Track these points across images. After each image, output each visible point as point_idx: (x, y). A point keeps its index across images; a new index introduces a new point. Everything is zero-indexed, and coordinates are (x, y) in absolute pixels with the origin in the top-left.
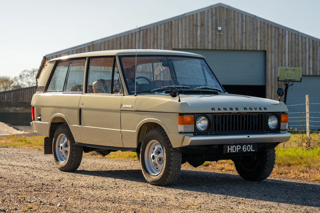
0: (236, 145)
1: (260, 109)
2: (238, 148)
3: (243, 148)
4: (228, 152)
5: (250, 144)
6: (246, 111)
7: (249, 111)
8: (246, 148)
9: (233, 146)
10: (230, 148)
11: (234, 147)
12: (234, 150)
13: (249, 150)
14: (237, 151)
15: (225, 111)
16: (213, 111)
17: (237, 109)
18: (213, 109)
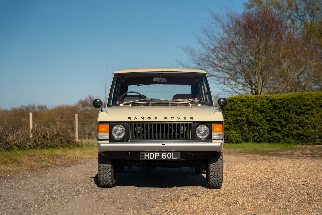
0: (154, 152)
1: (185, 118)
2: (156, 155)
3: (163, 156)
4: (145, 158)
5: (171, 152)
7: (170, 120)
8: (166, 155)
9: (150, 153)
10: (147, 154)
12: (152, 157)
13: (169, 157)
14: (155, 158)
17: (155, 118)
18: (129, 118)
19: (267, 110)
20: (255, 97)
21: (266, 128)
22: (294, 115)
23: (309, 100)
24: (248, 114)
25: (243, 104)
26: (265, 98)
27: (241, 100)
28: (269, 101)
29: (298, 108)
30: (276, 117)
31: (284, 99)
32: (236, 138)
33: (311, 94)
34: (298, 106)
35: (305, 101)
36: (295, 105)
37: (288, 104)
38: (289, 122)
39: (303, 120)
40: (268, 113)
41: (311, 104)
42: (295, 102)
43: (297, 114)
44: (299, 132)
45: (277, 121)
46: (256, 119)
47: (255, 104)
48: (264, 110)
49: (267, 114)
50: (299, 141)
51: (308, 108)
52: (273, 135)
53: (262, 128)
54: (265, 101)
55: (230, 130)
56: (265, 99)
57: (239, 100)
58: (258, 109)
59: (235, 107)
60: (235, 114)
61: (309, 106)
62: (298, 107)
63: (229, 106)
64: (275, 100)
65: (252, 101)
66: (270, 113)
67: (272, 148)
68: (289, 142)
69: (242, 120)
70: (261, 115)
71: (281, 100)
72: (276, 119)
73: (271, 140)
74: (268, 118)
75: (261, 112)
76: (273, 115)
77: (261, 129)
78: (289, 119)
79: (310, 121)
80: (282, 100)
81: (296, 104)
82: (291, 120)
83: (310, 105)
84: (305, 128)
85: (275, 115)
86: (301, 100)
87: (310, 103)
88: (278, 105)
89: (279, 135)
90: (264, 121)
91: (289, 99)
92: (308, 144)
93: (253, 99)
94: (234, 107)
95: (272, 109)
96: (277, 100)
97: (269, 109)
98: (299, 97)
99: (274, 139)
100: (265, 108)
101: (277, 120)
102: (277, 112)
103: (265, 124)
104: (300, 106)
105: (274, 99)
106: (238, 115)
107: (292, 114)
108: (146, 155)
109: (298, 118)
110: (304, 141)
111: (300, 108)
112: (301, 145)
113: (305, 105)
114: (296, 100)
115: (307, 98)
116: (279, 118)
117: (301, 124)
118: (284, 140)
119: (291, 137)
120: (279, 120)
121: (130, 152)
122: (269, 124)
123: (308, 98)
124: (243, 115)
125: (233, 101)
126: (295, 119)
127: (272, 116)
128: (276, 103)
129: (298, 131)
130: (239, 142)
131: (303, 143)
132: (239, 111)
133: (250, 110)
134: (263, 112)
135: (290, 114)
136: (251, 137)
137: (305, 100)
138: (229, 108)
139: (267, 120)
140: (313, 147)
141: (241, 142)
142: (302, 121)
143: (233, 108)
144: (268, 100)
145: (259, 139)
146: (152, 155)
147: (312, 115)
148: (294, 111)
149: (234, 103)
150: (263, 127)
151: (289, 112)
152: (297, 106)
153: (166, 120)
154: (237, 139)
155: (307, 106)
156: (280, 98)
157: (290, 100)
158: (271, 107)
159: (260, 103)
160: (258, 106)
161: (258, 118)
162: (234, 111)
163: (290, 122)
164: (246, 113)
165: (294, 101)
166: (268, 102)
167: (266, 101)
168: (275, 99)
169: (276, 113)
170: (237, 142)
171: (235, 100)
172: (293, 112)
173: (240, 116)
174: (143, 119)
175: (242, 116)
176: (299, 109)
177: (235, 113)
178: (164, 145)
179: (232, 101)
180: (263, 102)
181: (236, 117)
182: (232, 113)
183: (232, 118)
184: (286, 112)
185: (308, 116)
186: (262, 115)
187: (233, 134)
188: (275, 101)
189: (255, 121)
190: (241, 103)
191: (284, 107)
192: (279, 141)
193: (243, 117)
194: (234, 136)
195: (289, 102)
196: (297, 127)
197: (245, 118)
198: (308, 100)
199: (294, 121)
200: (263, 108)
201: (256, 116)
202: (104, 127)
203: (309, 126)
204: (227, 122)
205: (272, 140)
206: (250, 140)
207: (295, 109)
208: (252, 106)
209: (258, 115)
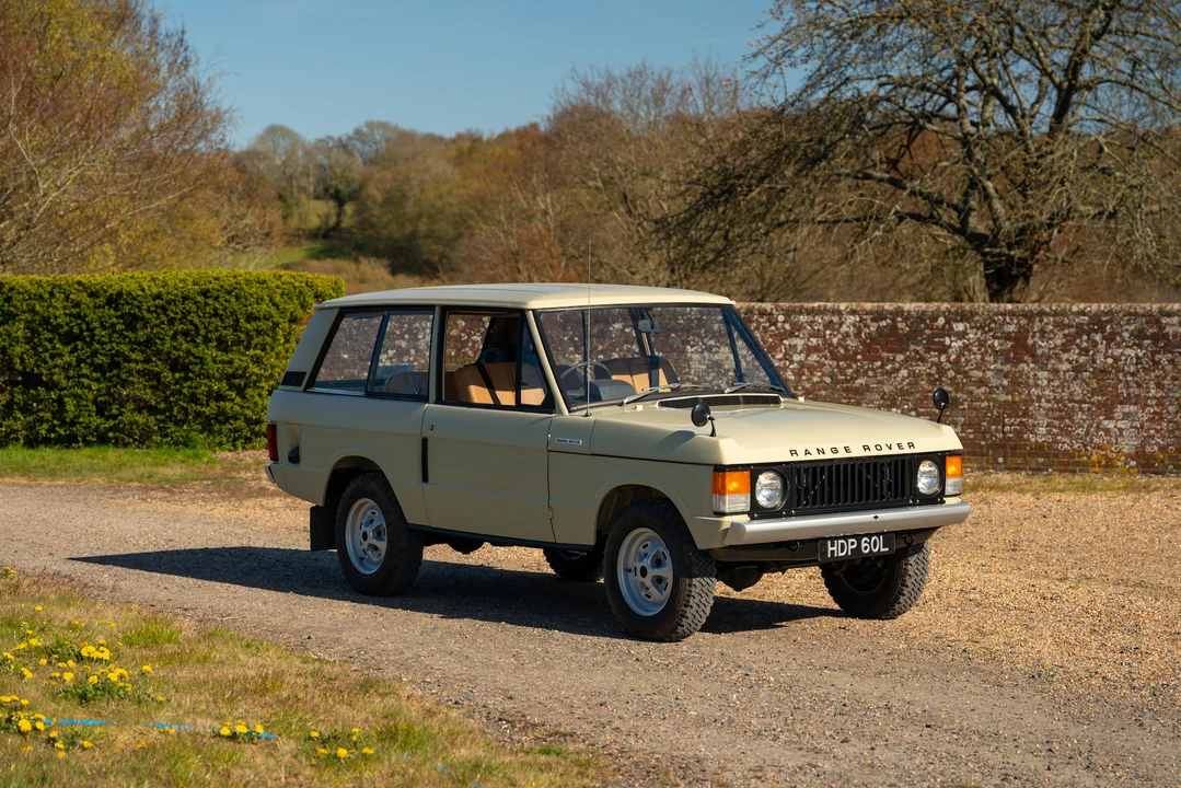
0: (846, 538)
1: (899, 446)
2: (851, 545)
3: (864, 545)
4: (830, 555)
5: (878, 534)
6: (868, 453)
7: (874, 452)
8: (869, 544)
9: (840, 542)
11: (842, 544)
12: (842, 550)
13: (875, 548)
14: (850, 554)
15: (822, 457)
16: (795, 458)
17: (847, 449)
18: (793, 452)
19: (97, 332)
21: (90, 396)
22: (212, 352)
23: (262, 299)
24: (11, 345)
26: (79, 287)
28: (102, 300)
29: (226, 328)
30: (133, 356)
31: (170, 296)
34: (229, 321)
35: (251, 304)
36: (216, 314)
37: (186, 314)
38: (191, 375)
39: (246, 368)
40: (100, 342)
41: (269, 313)
42: (217, 305)
43: (222, 345)
45: (138, 372)
46: (46, 363)
47: (38, 309)
48: (82, 331)
49: (96, 346)
50: (223, 439)
51: (262, 325)
52: (120, 419)
53: (75, 396)
54: (84, 297)
56: (77, 291)
58: (55, 329)
61: (264, 321)
62: (226, 324)
64: (133, 298)
65: (25, 300)
66: (112, 342)
68: (186, 443)
70: (69, 348)
71: (159, 296)
72: (137, 362)
73: (111, 435)
74: (101, 359)
75: (69, 338)
76: (125, 348)
77: (67, 400)
78: (191, 363)
80: (164, 297)
81: (220, 312)
82: (200, 366)
83: (267, 316)
85: (132, 350)
86: (238, 298)
87: (267, 309)
88: (147, 315)
89: (146, 419)
90: (84, 370)
91: (190, 295)
93: (25, 291)
95: (118, 327)
96: (141, 299)
97: (105, 328)
98: (226, 288)
99: (122, 431)
100: (88, 323)
101: (140, 367)
102: (143, 339)
103: (86, 381)
104: (237, 321)
105: (127, 293)
107: (202, 346)
108: (831, 547)
109: (228, 362)
110: (239, 438)
111: (236, 326)
114: (216, 298)
115: (257, 295)
117: (237, 381)
118: (166, 436)
120: (147, 366)
122: (97, 381)
126: (216, 366)
127: (118, 354)
128: (138, 308)
131: (238, 443)
134: (79, 337)
135: (196, 346)
136: (18, 426)
137: (251, 299)
139: (97, 368)
142: (240, 372)
144: (93, 295)
145: (55, 432)
146: (842, 546)
148: (213, 336)
150: (77, 391)
151: (191, 339)
152: (222, 321)
155: (260, 319)
156: (154, 291)
157: (193, 299)
158: (115, 320)
159: (66, 308)
160: (55, 318)
161: (57, 361)
163: (194, 373)
165: (209, 301)
166: (97, 302)
167: (88, 299)
168: (132, 293)
169: (136, 342)
172: (207, 340)
174: (824, 453)
176: (232, 330)
178: (876, 517)
180: (76, 304)
184: (181, 339)
186: (75, 350)
188: (136, 303)
189: (44, 371)
191: (171, 321)
192: (144, 439)
195: (190, 305)
196: (219, 390)
198: (259, 301)
199: (210, 372)
200: (78, 325)
201: (47, 350)
202: (737, 480)
205: (115, 438)
206: (17, 439)
207: (216, 330)
208: (28, 316)
209: (54, 348)
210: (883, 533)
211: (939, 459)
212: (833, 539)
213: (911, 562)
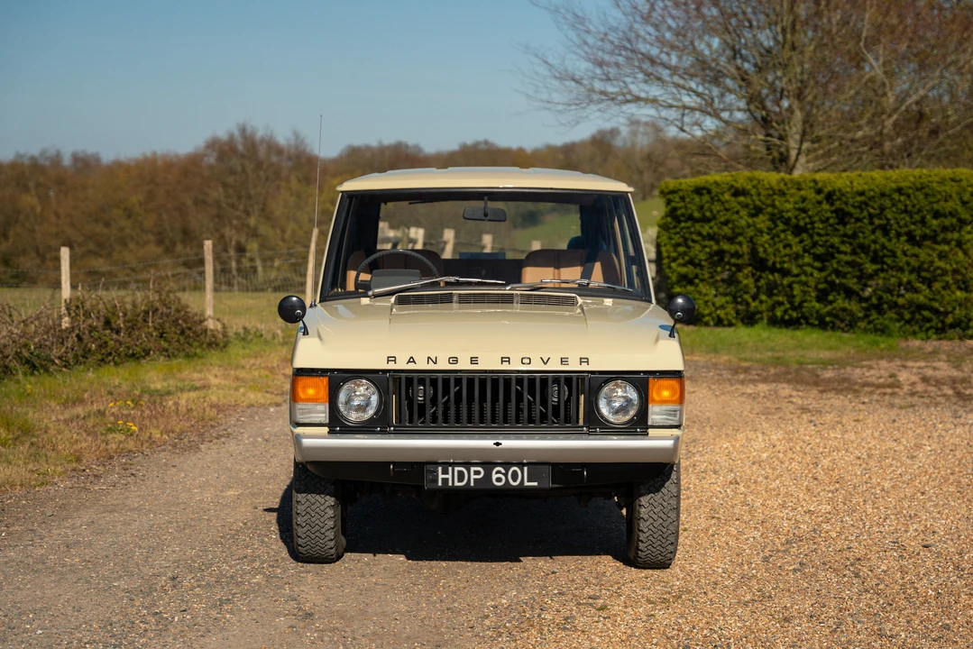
0: (468, 465)
1: (564, 361)
2: (474, 475)
3: (494, 476)
4: (440, 484)
5: (521, 465)
6: (508, 367)
7: (518, 366)
8: (506, 475)
9: (457, 469)
10: (445, 472)
11: (460, 472)
12: (461, 479)
13: (515, 480)
14: (472, 484)
15: (431, 367)
16: (391, 366)
17: (473, 360)
18: (392, 359)
19: (816, 225)
20: (779, 183)
21: (812, 283)
22: (901, 245)
23: (951, 197)
24: (756, 235)
25: (739, 203)
26: (812, 184)
27: (733, 190)
28: (823, 195)
29: (914, 224)
30: (843, 248)
31: (872, 193)
32: (717, 309)
33: (957, 178)
34: (917, 217)
35: (938, 201)
36: (906, 211)
37: (882, 209)
38: (885, 267)
39: (932, 262)
40: (819, 234)
41: (956, 210)
42: (908, 202)
43: (911, 239)
44: (918, 299)
45: (847, 263)
46: (779, 252)
47: (777, 203)
48: (806, 224)
49: (816, 238)
50: (916, 328)
51: (947, 222)
52: (835, 305)
53: (800, 283)
54: (811, 195)
55: (697, 285)
56: (810, 188)
57: (729, 189)
58: (787, 222)
59: (715, 212)
60: (715, 233)
61: (949, 218)
62: (914, 220)
63: (694, 208)
64: (843, 195)
65: (769, 195)
66: (827, 235)
67: (830, 348)
68: (883, 331)
69: (737, 252)
70: (797, 240)
71: (862, 193)
72: (846, 253)
73: (828, 319)
74: (820, 250)
75: (798, 230)
76: (836, 240)
77: (795, 286)
78: (885, 256)
79: (951, 265)
80: (867, 194)
81: (909, 208)
82: (892, 259)
83: (954, 212)
84: (937, 286)
85: (843, 242)
86: (926, 195)
87: (955, 207)
88: (852, 210)
89: (853, 306)
90: (807, 259)
91: (888, 192)
92: (945, 338)
93: (772, 188)
94: (711, 212)
95: (831, 221)
96: (849, 195)
97: (822, 222)
98: (919, 186)
99: (836, 316)
100: (810, 217)
101: (848, 258)
102: (850, 232)
103: (809, 269)
104: (923, 218)
105: (840, 190)
106: (725, 237)
107: (894, 240)
108: (443, 474)
109: (916, 256)
110: (931, 328)
111: (923, 222)
112: (922, 339)
113: (937, 215)
114: (909, 196)
115: (946, 192)
116: (854, 253)
117: (924, 274)
118: (870, 322)
119: (892, 314)
120: (853, 258)
121: (394, 463)
122: (821, 270)
123: (948, 191)
124: (740, 239)
125: (709, 192)
126: (905, 259)
127: (832, 246)
128: (846, 203)
129: (915, 296)
130: (726, 322)
131: (930, 333)
132: (726, 223)
133: (764, 222)
134: (805, 230)
135: (890, 240)
136: (764, 307)
137: (939, 197)
138: (696, 215)
139: (817, 257)
140: (959, 346)
141: (730, 325)
142: (926, 266)
143: (708, 214)
144: (819, 192)
145: (789, 314)
146: (461, 473)
147: (959, 244)
148: (903, 230)
149: (712, 199)
150: (803, 278)
151: (886, 232)
152: (911, 217)
153: (505, 367)
154: (719, 312)
155: (945, 216)
156: (860, 188)
157: (889, 196)
158: (829, 215)
159: (796, 203)
160: (788, 211)
161: (787, 251)
162: (712, 224)
163: (888, 265)
164: (750, 233)
165: (902, 198)
166: (819, 198)
167: (813, 195)
168: (844, 190)
169: (845, 235)
170: (719, 322)
171: (714, 190)
172: (899, 235)
173: (731, 240)
174: (435, 363)
175: (737, 240)
176: (920, 225)
177: (715, 229)
178: (498, 444)
179: (705, 192)
180: (804, 199)
181: (717, 242)
182: (706, 229)
183: (705, 247)
184: (879, 233)
185: (946, 248)
186: (801, 241)
187: (706, 298)
188: (844, 199)
189: (778, 259)
190: (733, 199)
191: (871, 216)
192: (851, 326)
193: (740, 244)
194: (710, 304)
195: (888, 203)
196: (909, 282)
197: (745, 248)
198: (947, 198)
199: (901, 264)
200: (804, 218)
201: (781, 241)
202: (316, 387)
203: (947, 282)
204: (687, 258)
205: (832, 322)
206: (762, 319)
207: (906, 226)
208: (770, 209)
209: (786, 238)
210: (527, 464)
211: (641, 381)
212: (446, 465)
213: (643, 503)
